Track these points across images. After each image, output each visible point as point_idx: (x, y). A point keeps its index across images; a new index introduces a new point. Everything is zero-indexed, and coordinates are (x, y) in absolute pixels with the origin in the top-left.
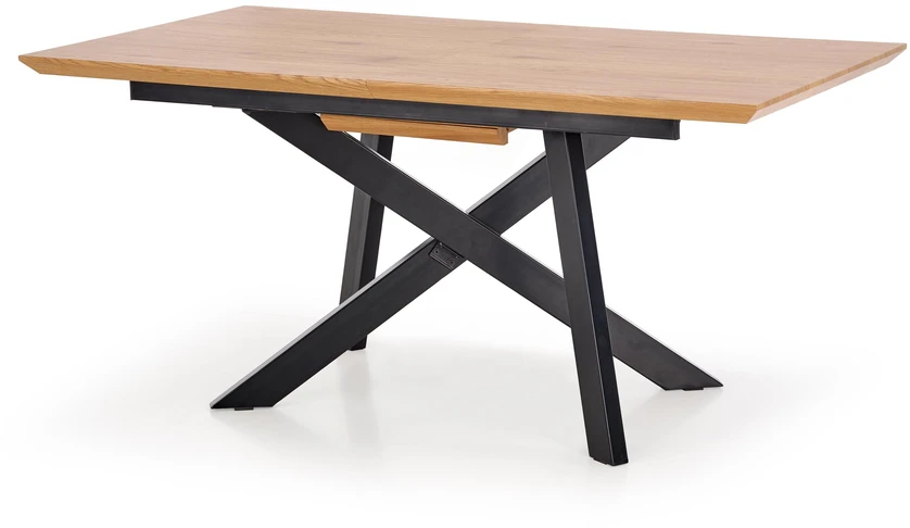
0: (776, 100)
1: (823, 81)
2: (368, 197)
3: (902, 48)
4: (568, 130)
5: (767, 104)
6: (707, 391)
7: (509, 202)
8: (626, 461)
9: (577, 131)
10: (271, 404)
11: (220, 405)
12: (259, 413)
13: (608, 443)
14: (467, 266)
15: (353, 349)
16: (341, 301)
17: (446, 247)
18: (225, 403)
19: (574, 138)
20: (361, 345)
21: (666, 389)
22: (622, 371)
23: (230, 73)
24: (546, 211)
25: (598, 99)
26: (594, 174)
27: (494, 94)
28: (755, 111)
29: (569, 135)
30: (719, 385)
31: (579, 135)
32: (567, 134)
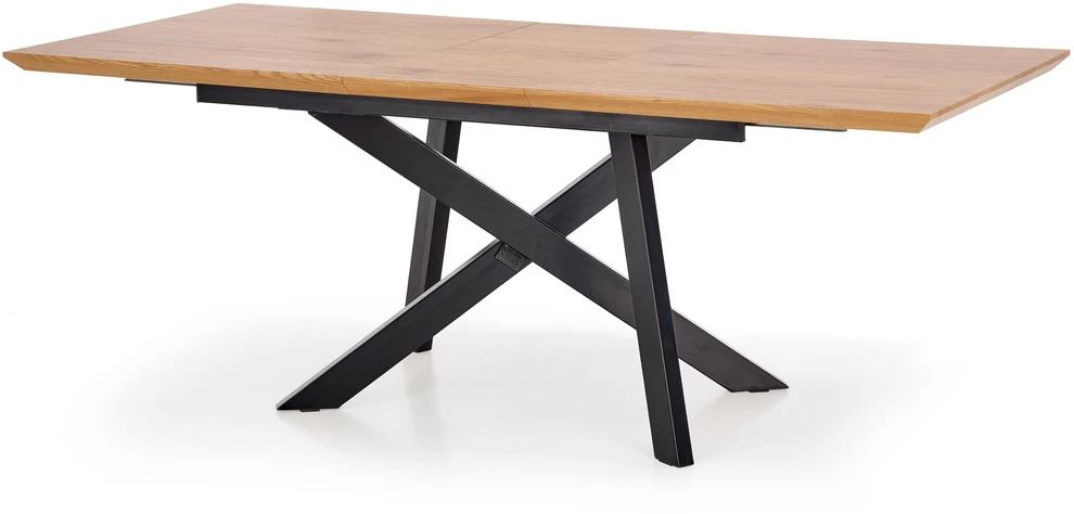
0: (948, 109)
1: (992, 89)
2: (434, 199)
3: (1065, 54)
4: (633, 132)
5: (940, 113)
6: (773, 393)
7: (575, 204)
8: (692, 463)
9: (643, 133)
10: (337, 406)
11: (286, 406)
12: (325, 414)
13: (673, 445)
14: (533, 268)
15: (419, 351)
16: (407, 303)
17: (511, 249)
18: (291, 404)
19: (639, 140)
20: (426, 346)
21: (732, 391)
22: (687, 372)
23: (210, 69)
24: (611, 213)
25: (766, 108)
26: (659, 176)
27: (657, 103)
28: (928, 120)
29: (634, 136)
30: (784, 386)
31: (645, 136)
32: (632, 136)
